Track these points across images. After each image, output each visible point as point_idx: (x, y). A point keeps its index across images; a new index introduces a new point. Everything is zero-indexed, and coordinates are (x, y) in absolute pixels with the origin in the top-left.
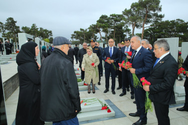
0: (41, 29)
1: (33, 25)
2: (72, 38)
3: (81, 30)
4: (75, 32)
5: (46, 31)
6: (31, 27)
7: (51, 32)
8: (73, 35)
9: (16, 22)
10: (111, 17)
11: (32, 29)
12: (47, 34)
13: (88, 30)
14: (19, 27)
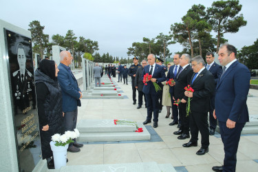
0: (81, 38)
1: (69, 31)
2: (129, 53)
3: (145, 40)
4: (134, 45)
5: (88, 42)
6: (65, 36)
7: (96, 44)
8: (131, 49)
9: (43, 28)
10: (214, 7)
11: (67, 38)
12: (91, 47)
13: (156, 41)
14: (48, 36)
